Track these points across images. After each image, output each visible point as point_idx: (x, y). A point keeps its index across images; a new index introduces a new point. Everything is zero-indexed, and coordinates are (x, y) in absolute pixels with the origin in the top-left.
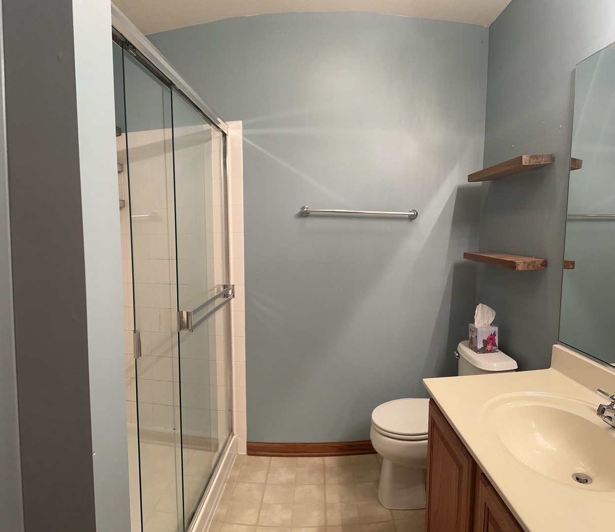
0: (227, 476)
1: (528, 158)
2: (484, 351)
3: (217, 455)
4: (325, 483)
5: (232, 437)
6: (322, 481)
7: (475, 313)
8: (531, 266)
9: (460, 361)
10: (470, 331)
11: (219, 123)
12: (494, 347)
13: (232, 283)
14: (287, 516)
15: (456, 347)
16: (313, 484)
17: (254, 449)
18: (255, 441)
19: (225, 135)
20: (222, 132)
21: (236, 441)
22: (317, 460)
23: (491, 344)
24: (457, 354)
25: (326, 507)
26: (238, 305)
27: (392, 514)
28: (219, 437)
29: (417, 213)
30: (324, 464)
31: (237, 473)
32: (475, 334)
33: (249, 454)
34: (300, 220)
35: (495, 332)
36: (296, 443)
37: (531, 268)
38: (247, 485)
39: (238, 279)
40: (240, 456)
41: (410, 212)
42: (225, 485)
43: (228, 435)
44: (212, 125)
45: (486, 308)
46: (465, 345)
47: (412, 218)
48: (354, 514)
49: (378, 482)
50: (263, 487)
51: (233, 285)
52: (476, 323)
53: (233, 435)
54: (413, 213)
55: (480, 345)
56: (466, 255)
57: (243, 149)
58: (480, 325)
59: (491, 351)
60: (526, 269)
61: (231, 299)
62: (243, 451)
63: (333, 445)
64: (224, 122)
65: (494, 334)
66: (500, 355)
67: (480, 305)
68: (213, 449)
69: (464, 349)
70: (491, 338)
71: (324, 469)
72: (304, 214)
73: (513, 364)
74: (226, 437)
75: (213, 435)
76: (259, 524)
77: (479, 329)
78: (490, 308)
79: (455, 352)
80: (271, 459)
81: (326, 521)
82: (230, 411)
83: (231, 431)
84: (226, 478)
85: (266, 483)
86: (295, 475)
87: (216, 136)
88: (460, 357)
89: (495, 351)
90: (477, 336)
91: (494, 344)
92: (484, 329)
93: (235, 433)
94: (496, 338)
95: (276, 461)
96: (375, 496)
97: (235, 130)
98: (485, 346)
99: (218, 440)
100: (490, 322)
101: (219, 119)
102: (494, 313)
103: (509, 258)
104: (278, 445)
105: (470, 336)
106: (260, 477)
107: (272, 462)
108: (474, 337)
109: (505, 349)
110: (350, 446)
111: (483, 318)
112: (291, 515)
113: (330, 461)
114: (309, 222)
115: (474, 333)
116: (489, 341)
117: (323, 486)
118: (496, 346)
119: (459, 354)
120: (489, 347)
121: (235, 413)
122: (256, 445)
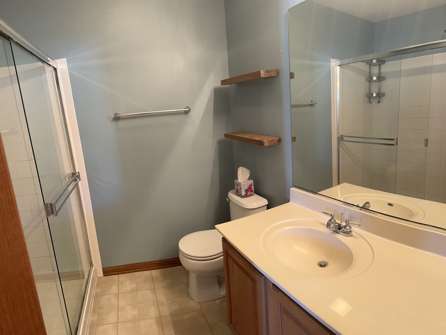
0: (93, 294)
1: (264, 73)
2: (246, 196)
3: (85, 280)
4: (155, 288)
5: (93, 267)
6: (153, 287)
7: (238, 173)
8: (272, 143)
9: (231, 204)
10: (235, 184)
11: (49, 61)
12: (252, 193)
13: (77, 171)
14: (135, 312)
15: (226, 195)
16: (148, 290)
17: (107, 272)
18: (107, 267)
19: (55, 69)
20: (53, 67)
21: (96, 270)
22: (147, 273)
23: (250, 191)
24: (228, 200)
25: (158, 304)
26: (84, 184)
27: (200, 304)
28: (84, 269)
29: (190, 109)
30: (152, 275)
31: (99, 290)
32: (240, 187)
33: (105, 276)
34: (115, 122)
35: (251, 184)
36: (133, 264)
37: (272, 144)
38: (107, 296)
39: (81, 168)
40: (99, 278)
41: (185, 108)
42: (93, 299)
43: (90, 267)
44: (45, 63)
45: (244, 169)
46: (233, 193)
47: (186, 113)
48: (176, 307)
49: (188, 284)
50: (117, 296)
51: (79, 172)
52: (239, 180)
53: (93, 266)
54: (187, 109)
55: (243, 193)
56: (226, 135)
57: (70, 78)
58: (241, 181)
59: (250, 196)
60: (270, 145)
61: (79, 182)
62: (101, 274)
63: (155, 262)
64: (53, 60)
65: (251, 185)
66: (256, 197)
67: (240, 167)
68: (81, 277)
69: (232, 196)
70: (250, 188)
71: (153, 279)
72: (117, 118)
73: (265, 202)
74: (88, 268)
75: (80, 269)
76: (119, 322)
77: (242, 184)
78: (246, 169)
79: (227, 198)
80: (119, 276)
81: (160, 313)
82: (89, 251)
83: (91, 264)
84: (93, 295)
85: (118, 293)
86: (135, 285)
87: (49, 70)
88: (231, 201)
89: (252, 195)
90: (241, 188)
91: (252, 191)
92: (245, 183)
93: (94, 265)
94: (253, 187)
95: (122, 277)
96: (188, 294)
97: (62, 65)
98: (246, 193)
99: (83, 271)
100: (248, 177)
101: (49, 59)
102: (249, 171)
103: (258, 138)
104: (122, 267)
105: (236, 188)
106: (114, 289)
107: (120, 278)
108: (239, 188)
109: (258, 192)
110: (165, 262)
111: (243, 175)
112: (137, 311)
113: (155, 273)
114: (122, 124)
115: (238, 186)
116: (249, 189)
117: (154, 290)
118: (253, 192)
119: (229, 199)
120: (249, 193)
121: (92, 252)
122: (108, 269)
